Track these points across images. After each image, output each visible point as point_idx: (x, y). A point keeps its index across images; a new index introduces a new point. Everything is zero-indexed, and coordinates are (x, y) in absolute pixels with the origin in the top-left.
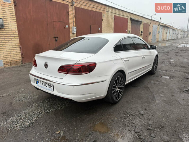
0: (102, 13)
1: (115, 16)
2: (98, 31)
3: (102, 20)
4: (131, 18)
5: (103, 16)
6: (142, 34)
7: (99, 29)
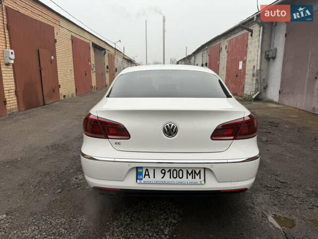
0: (53, 27)
1: (72, 36)
2: (51, 62)
3: (56, 42)
4: (93, 43)
5: (56, 34)
6: (108, 70)
7: (53, 58)
